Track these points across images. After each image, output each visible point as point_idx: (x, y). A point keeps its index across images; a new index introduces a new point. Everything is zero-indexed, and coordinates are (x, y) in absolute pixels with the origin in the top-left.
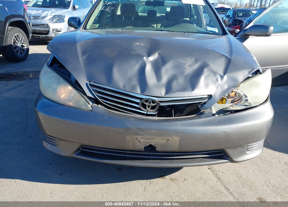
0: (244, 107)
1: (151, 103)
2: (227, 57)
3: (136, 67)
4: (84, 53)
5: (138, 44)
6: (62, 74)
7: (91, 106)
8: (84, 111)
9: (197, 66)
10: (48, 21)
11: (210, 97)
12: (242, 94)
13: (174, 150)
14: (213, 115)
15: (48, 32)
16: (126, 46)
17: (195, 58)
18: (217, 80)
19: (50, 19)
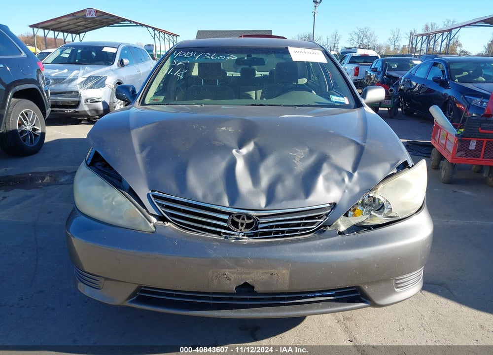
0: (390, 220)
1: (246, 219)
2: (357, 144)
3: (222, 166)
4: (143, 147)
5: (224, 128)
6: (109, 177)
7: (154, 226)
8: (143, 233)
9: (312, 160)
10: (78, 86)
11: (334, 205)
12: (382, 200)
13: (282, 289)
14: (340, 233)
15: (77, 104)
16: (206, 133)
17: (309, 148)
18: (343, 180)
19: (82, 82)
